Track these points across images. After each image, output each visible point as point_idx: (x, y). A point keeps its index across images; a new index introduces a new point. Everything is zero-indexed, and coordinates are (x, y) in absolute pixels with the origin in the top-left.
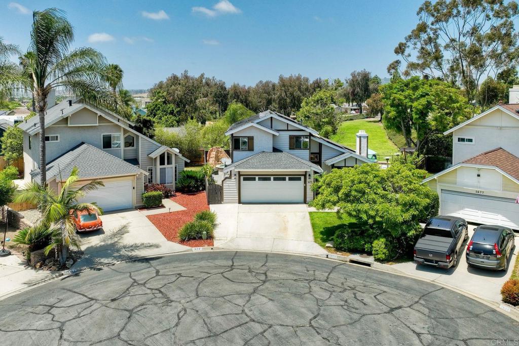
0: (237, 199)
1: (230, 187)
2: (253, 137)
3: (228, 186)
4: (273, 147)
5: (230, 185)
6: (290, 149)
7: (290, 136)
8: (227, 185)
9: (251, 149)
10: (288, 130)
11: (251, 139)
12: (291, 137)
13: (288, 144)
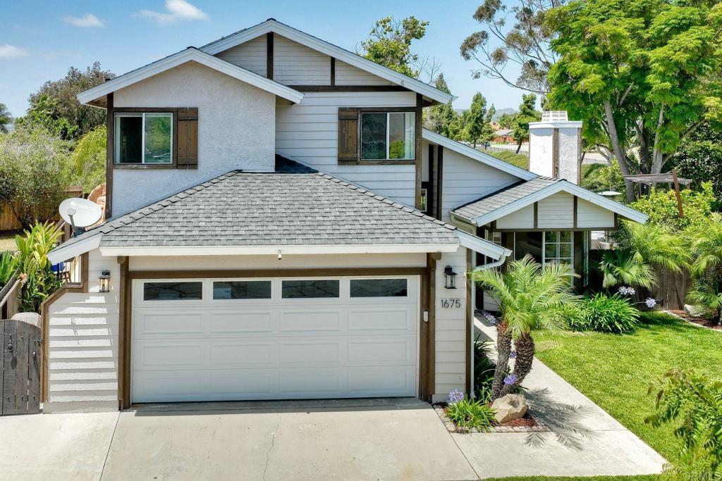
0: (115, 386)
1: (81, 332)
2: (195, 111)
3: (74, 326)
4: (276, 155)
5: (79, 321)
6: (342, 161)
7: (341, 110)
8: (68, 321)
9: (187, 160)
10: (333, 88)
11: (186, 118)
12: (345, 116)
13: (335, 144)
